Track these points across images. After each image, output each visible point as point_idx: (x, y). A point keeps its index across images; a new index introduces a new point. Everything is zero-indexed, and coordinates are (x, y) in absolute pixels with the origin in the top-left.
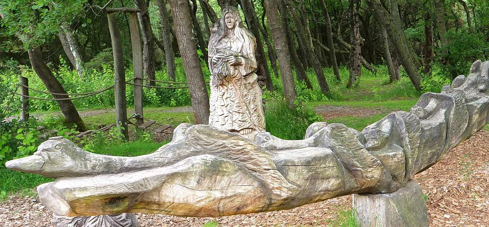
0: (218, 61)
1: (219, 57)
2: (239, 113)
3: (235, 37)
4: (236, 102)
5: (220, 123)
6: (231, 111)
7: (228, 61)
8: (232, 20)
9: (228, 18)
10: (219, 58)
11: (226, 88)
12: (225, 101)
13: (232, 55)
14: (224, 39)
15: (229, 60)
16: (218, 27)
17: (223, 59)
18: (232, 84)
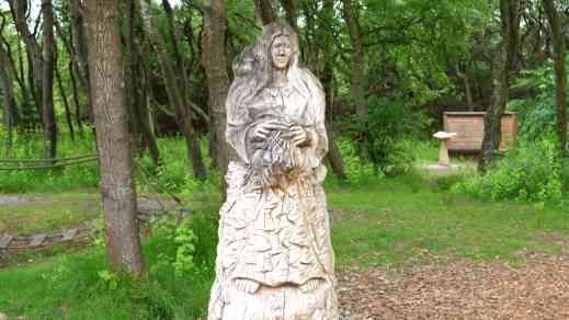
0: (268, 136)
1: (274, 126)
2: (302, 247)
3: (290, 87)
4: (298, 225)
5: (259, 268)
6: (286, 243)
7: (292, 137)
8: (288, 51)
9: (279, 45)
10: (272, 130)
11: (281, 193)
12: (276, 221)
13: (296, 125)
14: (268, 90)
15: (295, 135)
16: (253, 63)
17: (283, 131)
18: (294, 187)
